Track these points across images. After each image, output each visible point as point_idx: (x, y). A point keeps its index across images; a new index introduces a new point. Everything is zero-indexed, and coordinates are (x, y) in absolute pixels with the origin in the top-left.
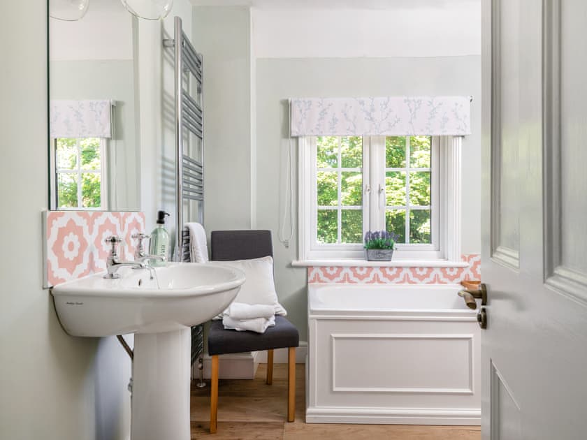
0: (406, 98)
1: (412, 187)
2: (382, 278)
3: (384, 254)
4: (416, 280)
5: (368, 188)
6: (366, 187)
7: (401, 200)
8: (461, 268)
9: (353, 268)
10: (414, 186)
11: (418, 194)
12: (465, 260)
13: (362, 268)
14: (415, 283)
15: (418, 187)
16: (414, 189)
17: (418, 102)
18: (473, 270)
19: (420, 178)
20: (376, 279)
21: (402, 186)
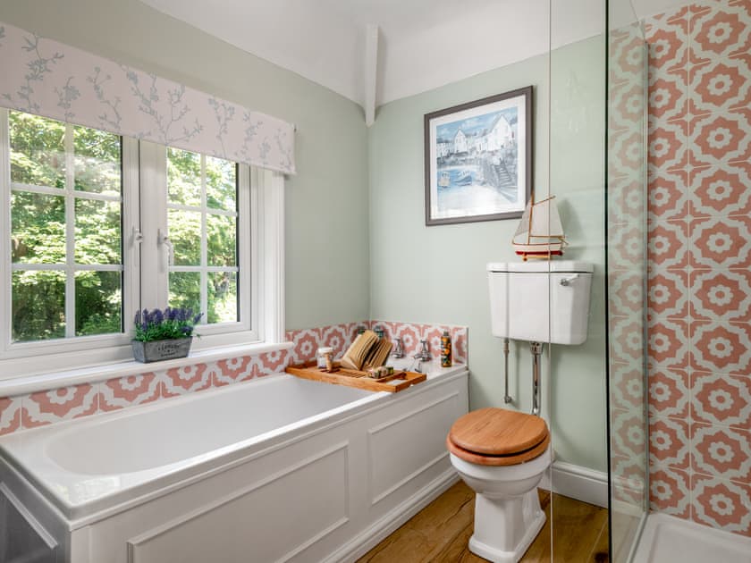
0: (212, 97)
1: (98, 240)
2: (171, 388)
3: (176, 347)
4: (227, 379)
5: (138, 234)
6: (134, 231)
7: (79, 257)
8: (284, 352)
9: (113, 382)
10: (101, 238)
11: (109, 250)
12: (289, 340)
13: (131, 378)
14: (226, 384)
15: (109, 241)
16: (102, 242)
17: (230, 108)
18: (297, 350)
19: (112, 227)
20: (162, 392)
21: (80, 237)
